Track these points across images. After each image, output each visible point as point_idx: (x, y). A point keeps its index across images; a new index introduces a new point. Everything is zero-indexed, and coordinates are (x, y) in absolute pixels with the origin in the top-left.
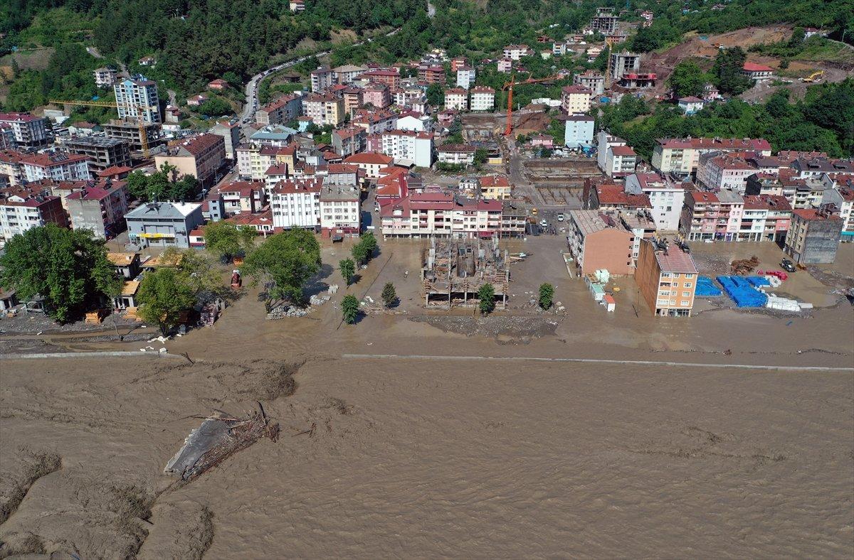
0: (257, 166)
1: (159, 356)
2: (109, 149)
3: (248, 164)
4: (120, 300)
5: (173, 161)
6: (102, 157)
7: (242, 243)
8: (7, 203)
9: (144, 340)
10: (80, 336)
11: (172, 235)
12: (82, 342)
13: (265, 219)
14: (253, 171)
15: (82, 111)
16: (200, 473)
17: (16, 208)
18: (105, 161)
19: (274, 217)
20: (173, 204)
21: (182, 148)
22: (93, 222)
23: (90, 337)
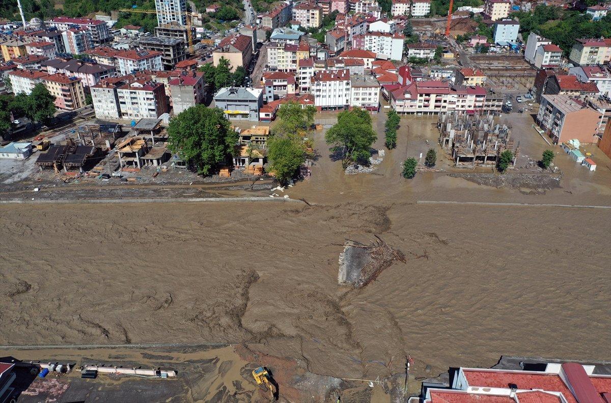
0: (282, 59)
1: (285, 201)
2: (173, 47)
3: (275, 58)
4: (239, 160)
5: (226, 56)
6: (167, 53)
7: (305, 118)
8: (130, 88)
9: (267, 189)
10: (223, 185)
11: (247, 112)
12: (223, 189)
13: (308, 100)
14: (279, 64)
15: (127, 16)
17: (136, 91)
18: (170, 55)
19: (315, 100)
20: (246, 89)
22: (188, 102)
23: (228, 186)
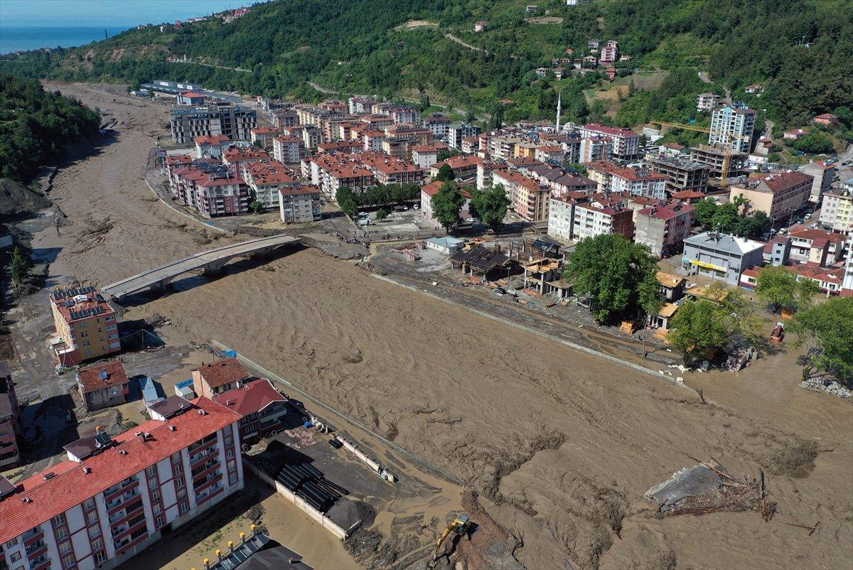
0: (843, 215)
1: (674, 384)
2: (690, 173)
3: (833, 212)
4: (656, 318)
5: (749, 195)
6: (681, 179)
7: (797, 295)
8: (590, 207)
9: (665, 363)
10: (611, 339)
11: (724, 269)
12: (609, 345)
13: (834, 277)
14: (837, 221)
15: (676, 132)
16: (678, 513)
17: (595, 212)
18: (682, 183)
19: (845, 277)
20: (735, 238)
21: (763, 183)
22: (654, 239)
23: (619, 344)
